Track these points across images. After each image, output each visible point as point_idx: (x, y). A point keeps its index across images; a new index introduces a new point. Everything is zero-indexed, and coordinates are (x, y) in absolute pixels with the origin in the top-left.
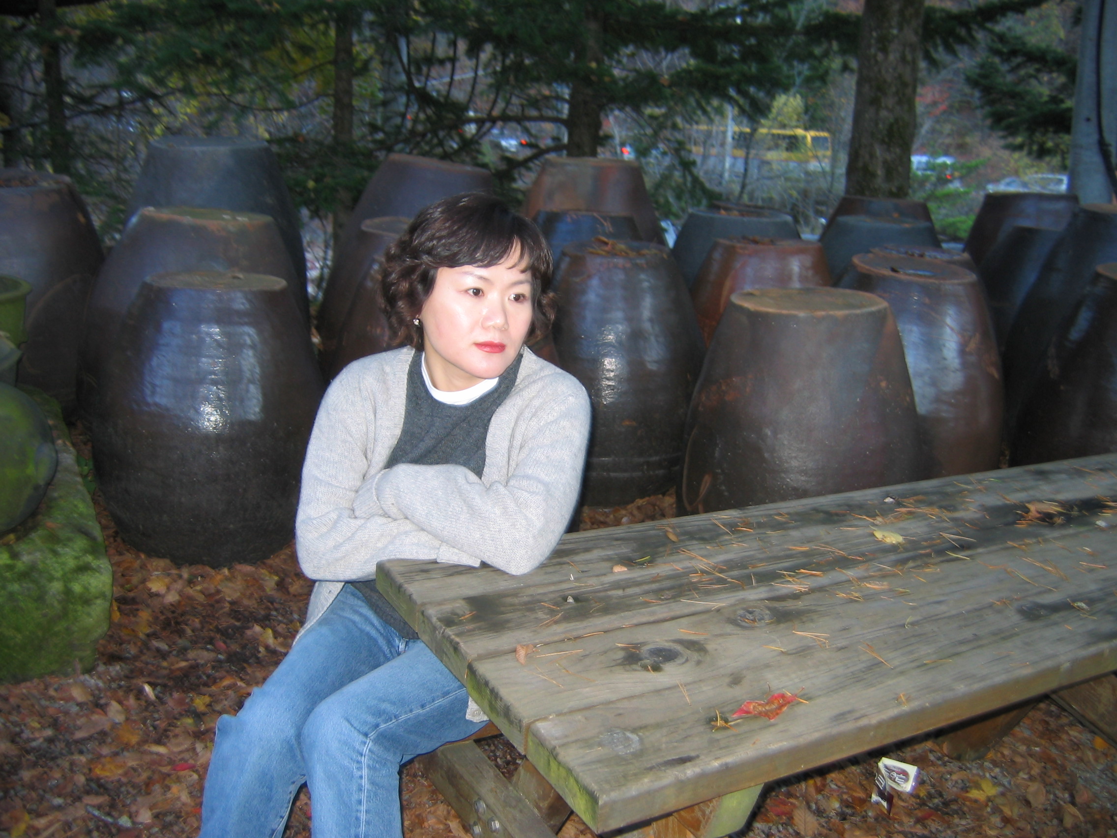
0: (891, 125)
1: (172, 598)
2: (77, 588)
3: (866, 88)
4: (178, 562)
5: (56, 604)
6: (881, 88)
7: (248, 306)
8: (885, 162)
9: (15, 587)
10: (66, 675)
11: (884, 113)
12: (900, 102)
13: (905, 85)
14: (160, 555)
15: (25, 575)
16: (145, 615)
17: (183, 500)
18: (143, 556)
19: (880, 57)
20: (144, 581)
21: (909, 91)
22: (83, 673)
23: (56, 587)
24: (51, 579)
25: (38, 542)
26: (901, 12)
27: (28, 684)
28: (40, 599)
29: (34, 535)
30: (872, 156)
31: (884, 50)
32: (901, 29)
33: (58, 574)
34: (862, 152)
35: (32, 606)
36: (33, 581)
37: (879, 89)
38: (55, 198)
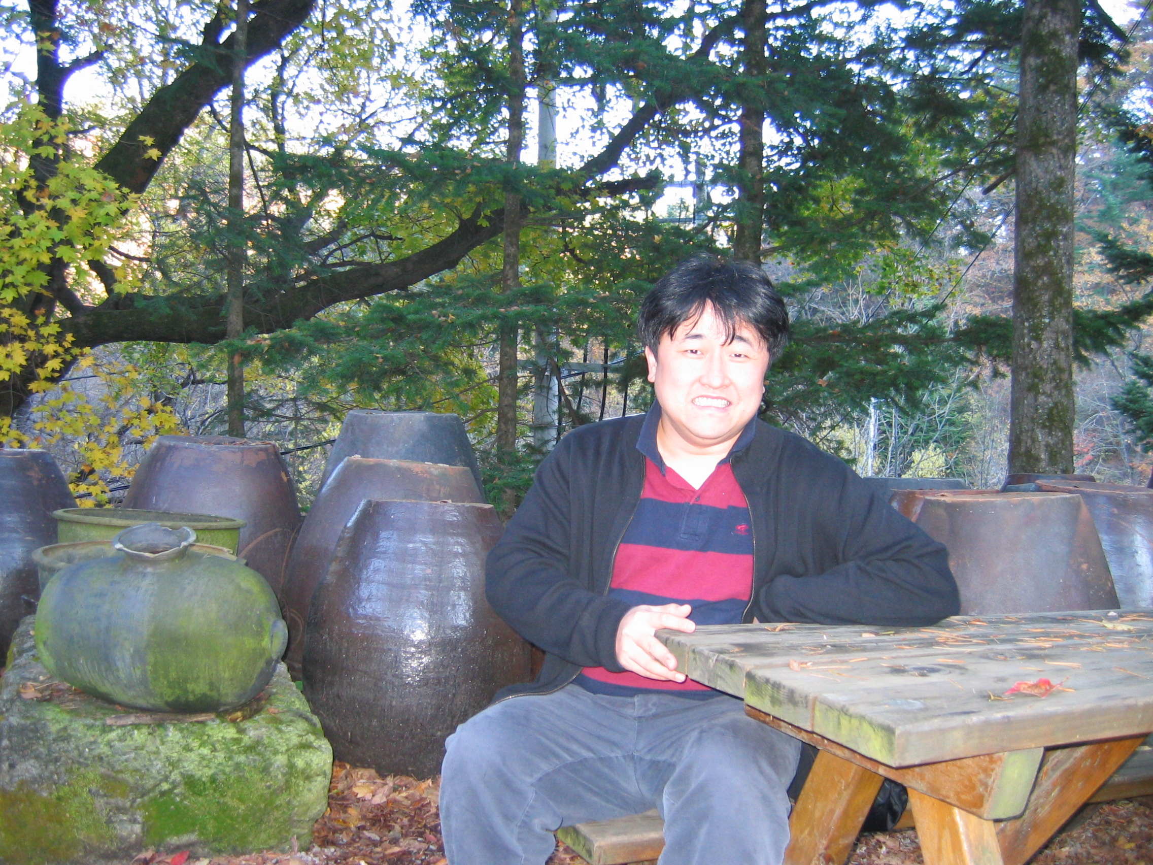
0: (1051, 409)
1: (379, 799)
2: (300, 763)
4: (382, 774)
5: (280, 777)
6: (1037, 375)
7: (460, 519)
8: (1047, 445)
9: (242, 758)
10: (283, 852)
11: (1042, 399)
12: (1057, 387)
13: (1060, 370)
15: (250, 749)
18: (348, 766)
19: (1034, 345)
20: (350, 786)
21: (1065, 376)
22: (300, 851)
23: (280, 760)
24: (276, 752)
25: (263, 723)
26: (1051, 302)
27: (247, 857)
28: (265, 770)
29: (259, 717)
30: (1034, 440)
31: (1038, 339)
32: (1052, 318)
33: (284, 749)
34: (1024, 437)
35: (257, 777)
36: (259, 754)
37: (1035, 376)
38: (262, 456)
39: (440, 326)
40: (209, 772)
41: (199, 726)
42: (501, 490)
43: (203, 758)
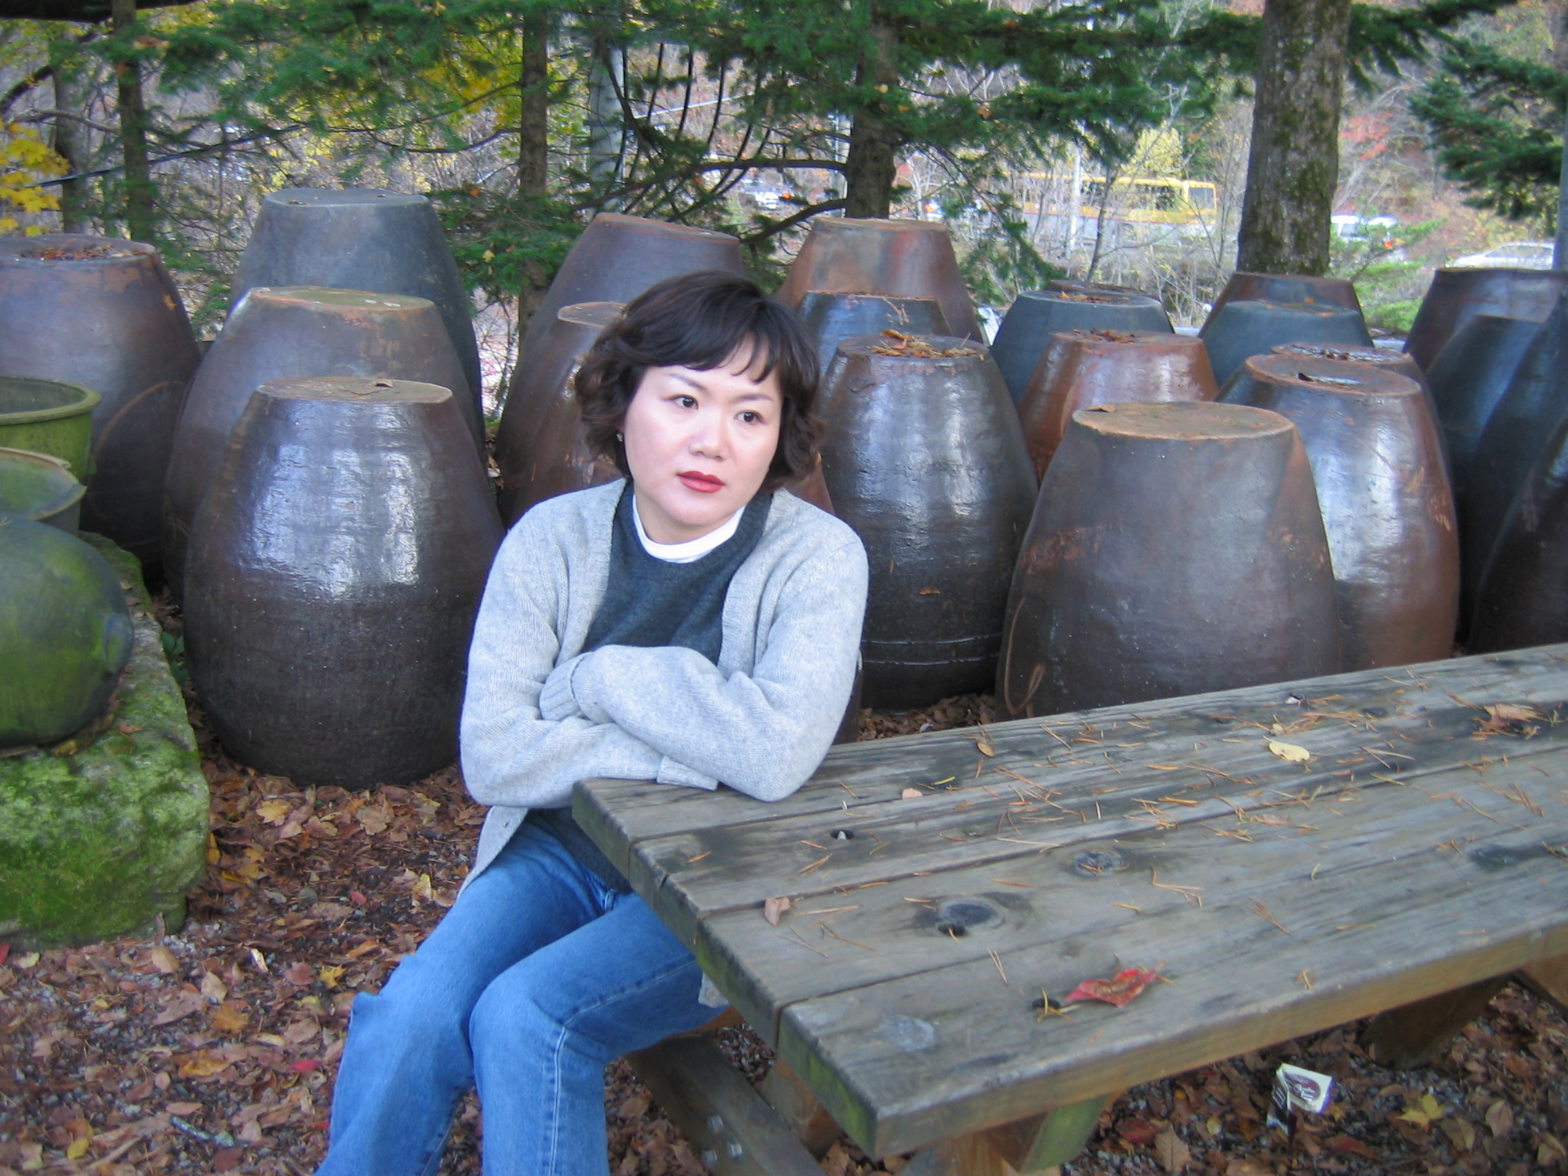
0: (1304, 173)
1: (292, 830)
2: (160, 815)
3: (1268, 122)
4: (300, 781)
5: (132, 838)
6: (1289, 121)
7: (397, 424)
8: (1294, 224)
9: (76, 813)
10: (145, 937)
11: (1293, 156)
12: (1316, 140)
13: (1323, 116)
14: (276, 772)
15: (87, 798)
16: (254, 855)
17: (308, 695)
18: (252, 772)
19: (1288, 76)
20: (252, 807)
21: (1328, 124)
22: (168, 934)
23: (131, 814)
24: (125, 802)
25: (108, 751)
26: (1319, 14)
27: (93, 947)
28: (110, 830)
29: (102, 742)
30: (1276, 216)
31: (1294, 68)
32: (1317, 38)
33: (136, 797)
34: (1262, 211)
35: (99, 840)
36: (101, 805)
37: (1286, 122)
38: (133, 274)
39: (424, 20)
40: (30, 835)
41: (15, 764)
42: (521, 263)
43: (21, 814)
